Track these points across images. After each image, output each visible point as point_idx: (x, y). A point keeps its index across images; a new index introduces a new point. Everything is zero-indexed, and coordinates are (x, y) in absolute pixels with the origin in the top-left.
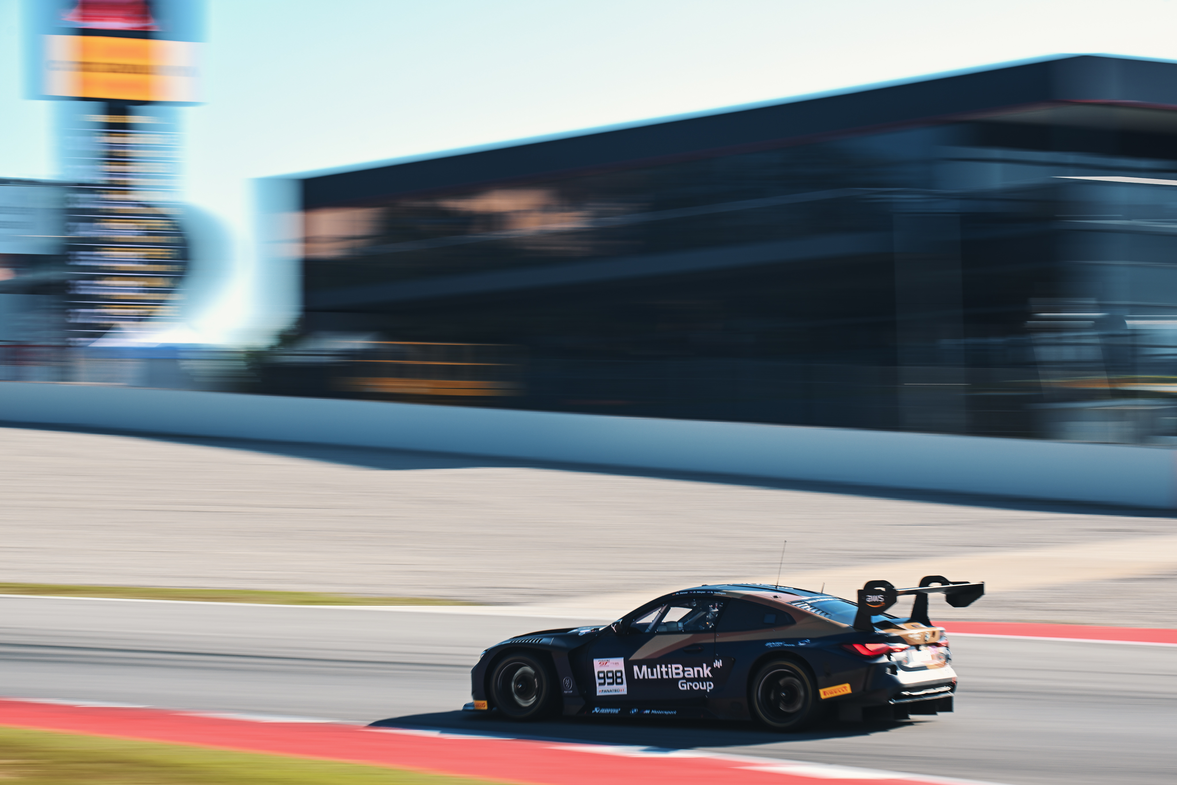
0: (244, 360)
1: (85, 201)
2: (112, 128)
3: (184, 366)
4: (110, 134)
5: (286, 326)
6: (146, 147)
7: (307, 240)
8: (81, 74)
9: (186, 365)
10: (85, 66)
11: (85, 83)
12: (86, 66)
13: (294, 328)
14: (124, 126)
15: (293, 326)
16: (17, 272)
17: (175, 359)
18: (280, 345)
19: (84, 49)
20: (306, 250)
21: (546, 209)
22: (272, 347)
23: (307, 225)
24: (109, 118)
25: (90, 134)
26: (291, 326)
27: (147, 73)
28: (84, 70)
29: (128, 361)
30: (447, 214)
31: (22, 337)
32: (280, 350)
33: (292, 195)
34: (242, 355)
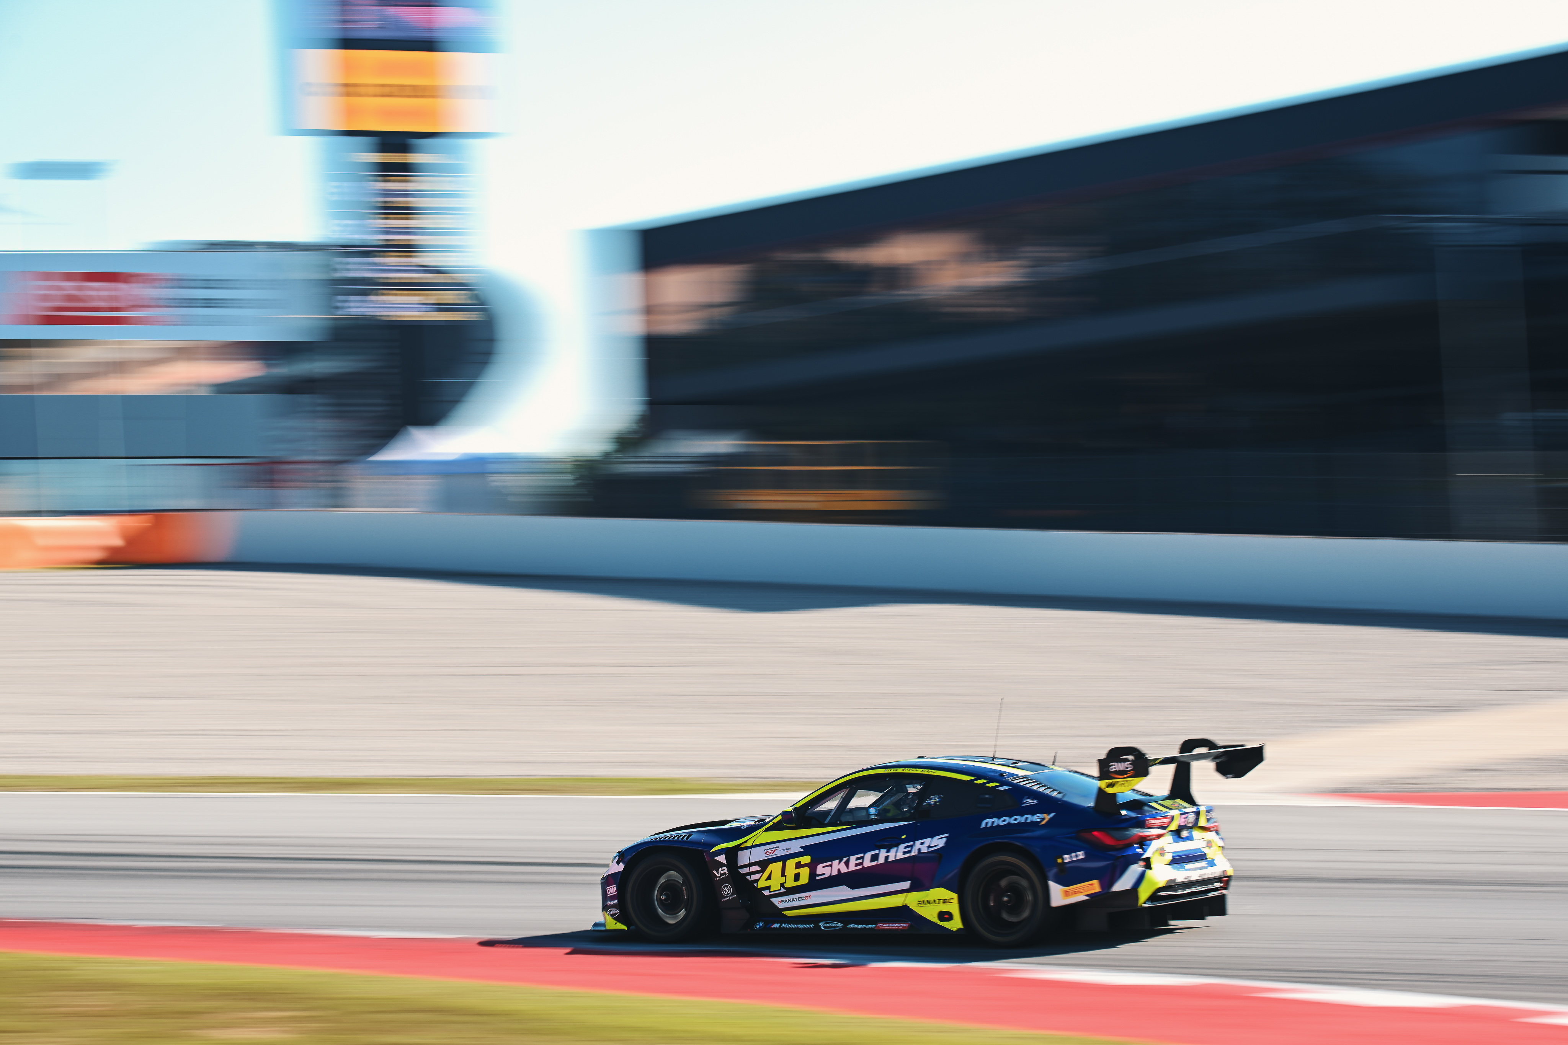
0: (570, 473)
1: (357, 268)
2: (386, 170)
3: (494, 481)
4: (385, 179)
5: (628, 425)
6: (433, 194)
7: (649, 310)
8: (344, 99)
9: (497, 481)
10: (349, 90)
11: (350, 112)
12: (352, 89)
13: (635, 427)
14: (405, 167)
15: (634, 425)
16: (269, 366)
17: (483, 474)
18: (617, 451)
19: (348, 68)
20: (648, 323)
21: (965, 258)
22: (607, 455)
23: (648, 290)
24: (383, 157)
25: (361, 179)
26: (631, 425)
27: (433, 97)
28: (348, 94)
29: (419, 479)
30: (836, 268)
31: (278, 451)
32: (617, 457)
33: (629, 251)
34: (569, 466)
